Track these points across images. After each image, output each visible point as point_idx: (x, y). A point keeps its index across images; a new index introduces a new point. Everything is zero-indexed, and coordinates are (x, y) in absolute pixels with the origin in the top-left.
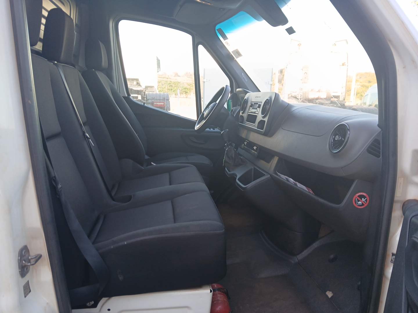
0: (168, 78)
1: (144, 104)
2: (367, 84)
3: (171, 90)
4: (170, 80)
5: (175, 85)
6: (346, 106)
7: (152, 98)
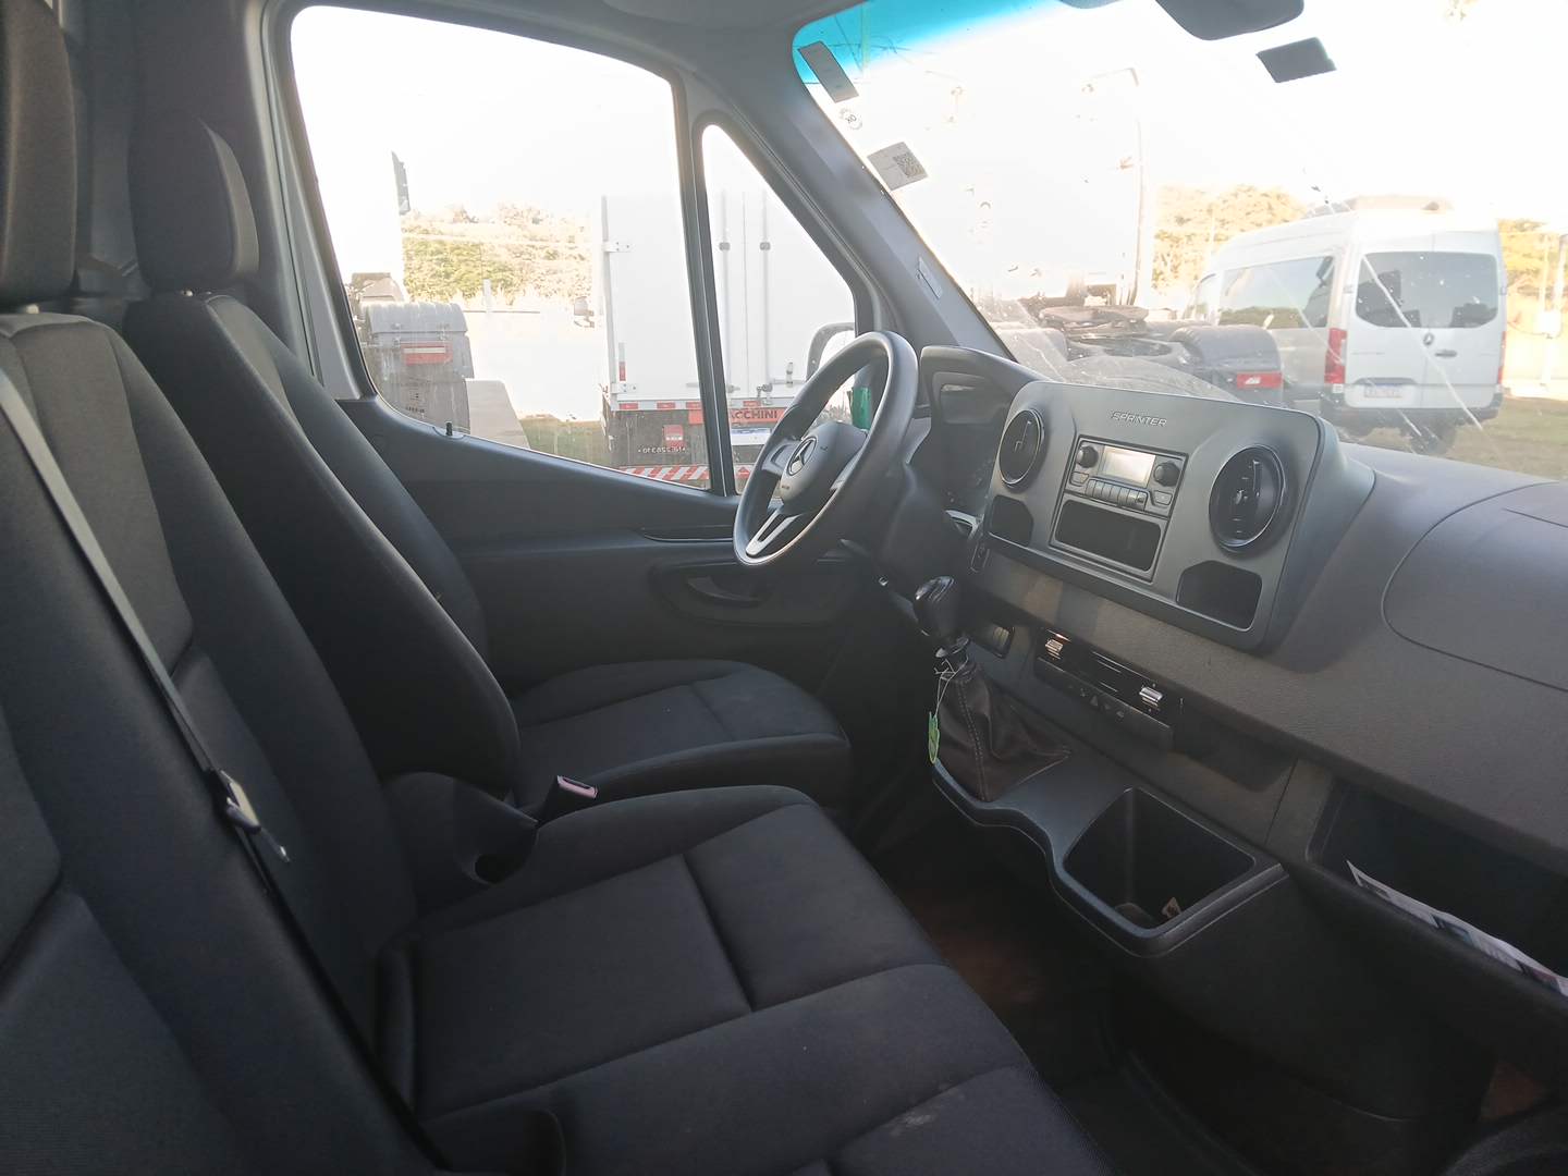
0: (430, 229)
1: (449, 432)
2: (1174, 229)
3: (448, 275)
4: (439, 237)
5: (460, 257)
6: (1148, 325)
7: (393, 327)
